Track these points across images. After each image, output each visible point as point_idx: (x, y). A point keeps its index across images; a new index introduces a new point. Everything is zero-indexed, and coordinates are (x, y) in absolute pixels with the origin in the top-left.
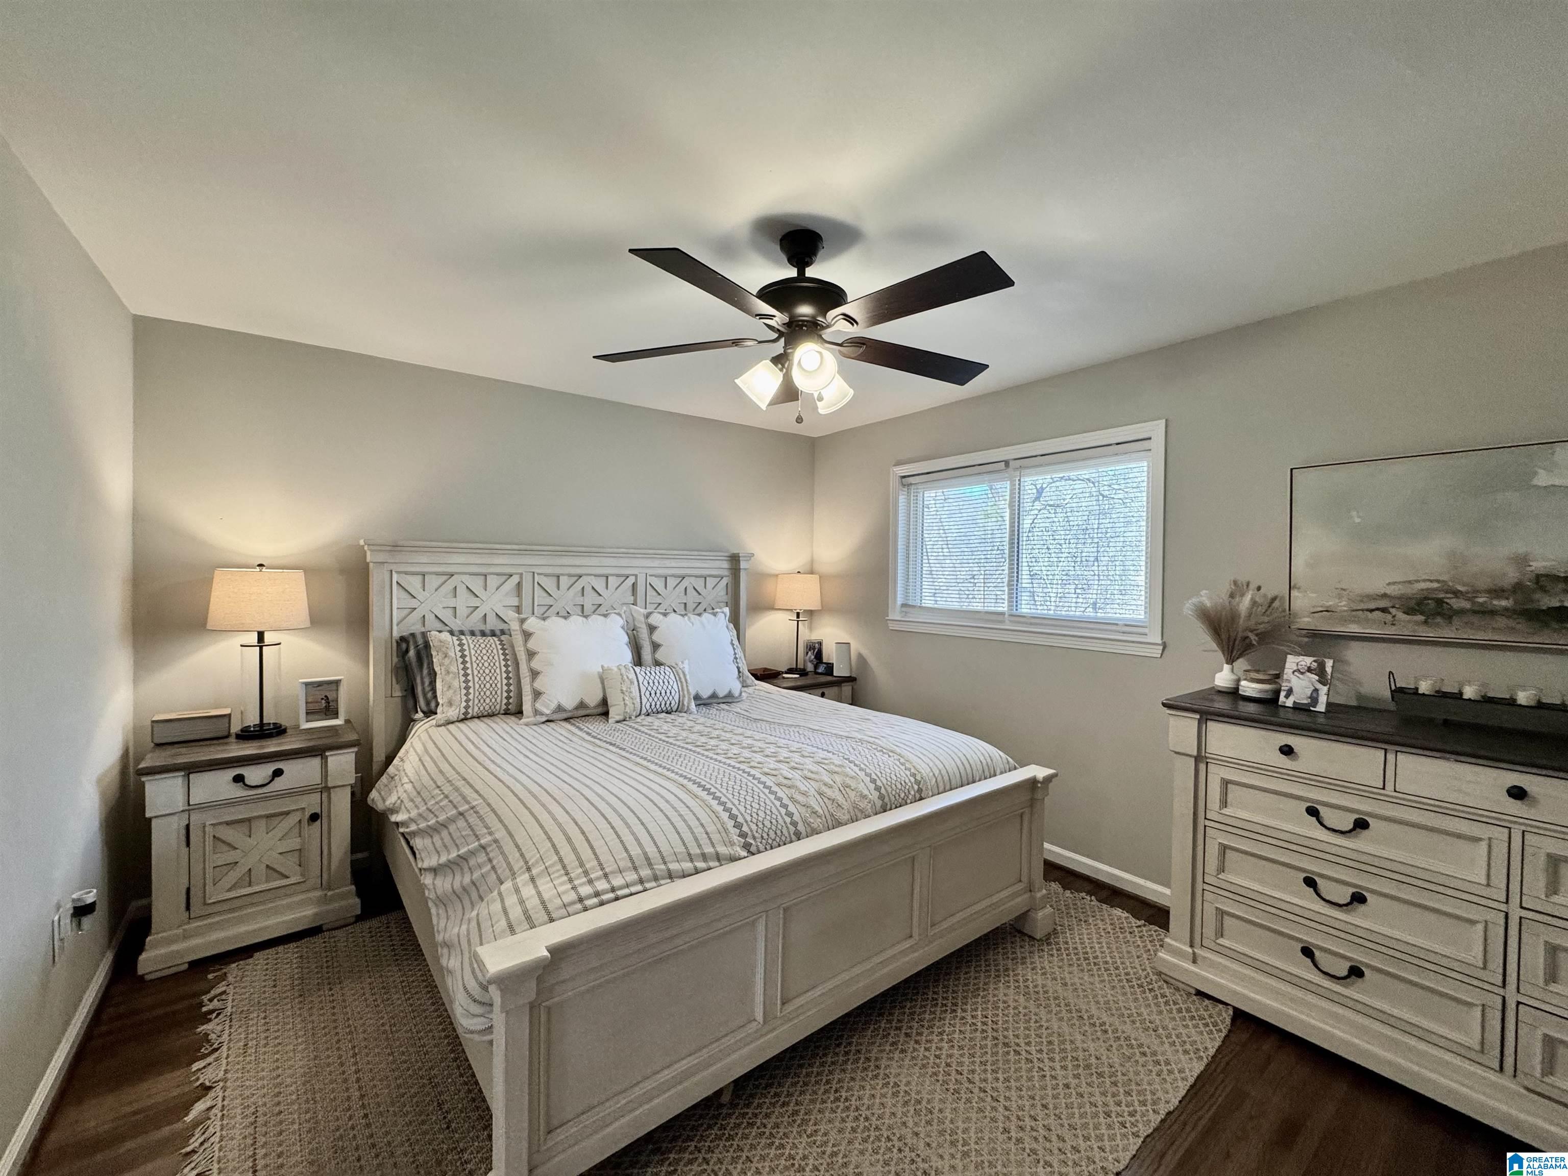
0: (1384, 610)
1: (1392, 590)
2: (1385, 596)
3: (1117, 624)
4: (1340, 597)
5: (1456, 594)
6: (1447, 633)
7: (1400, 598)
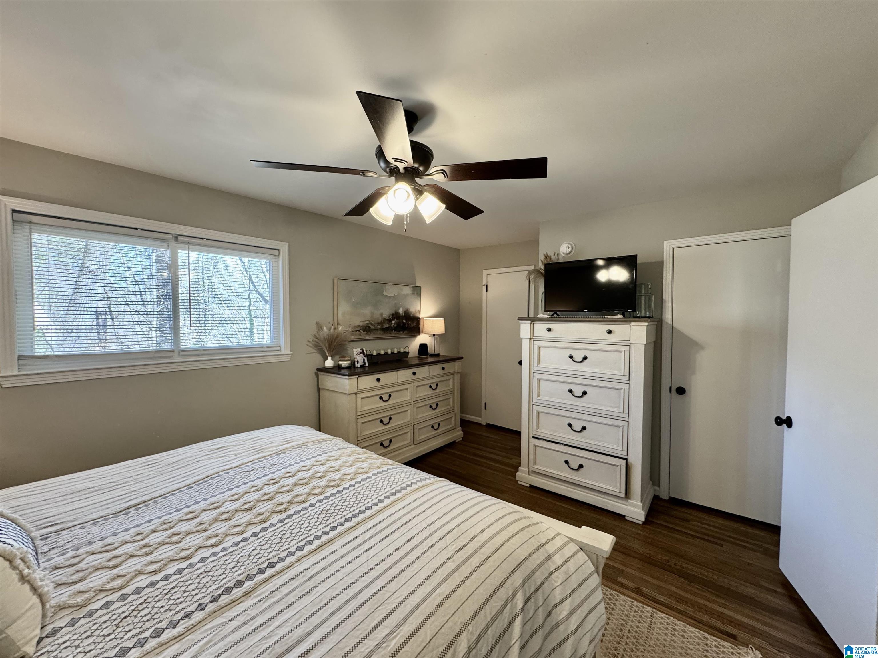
0: (359, 331)
1: (361, 324)
2: (359, 326)
3: (262, 347)
4: (349, 327)
5: (372, 324)
6: (371, 336)
7: (362, 326)
